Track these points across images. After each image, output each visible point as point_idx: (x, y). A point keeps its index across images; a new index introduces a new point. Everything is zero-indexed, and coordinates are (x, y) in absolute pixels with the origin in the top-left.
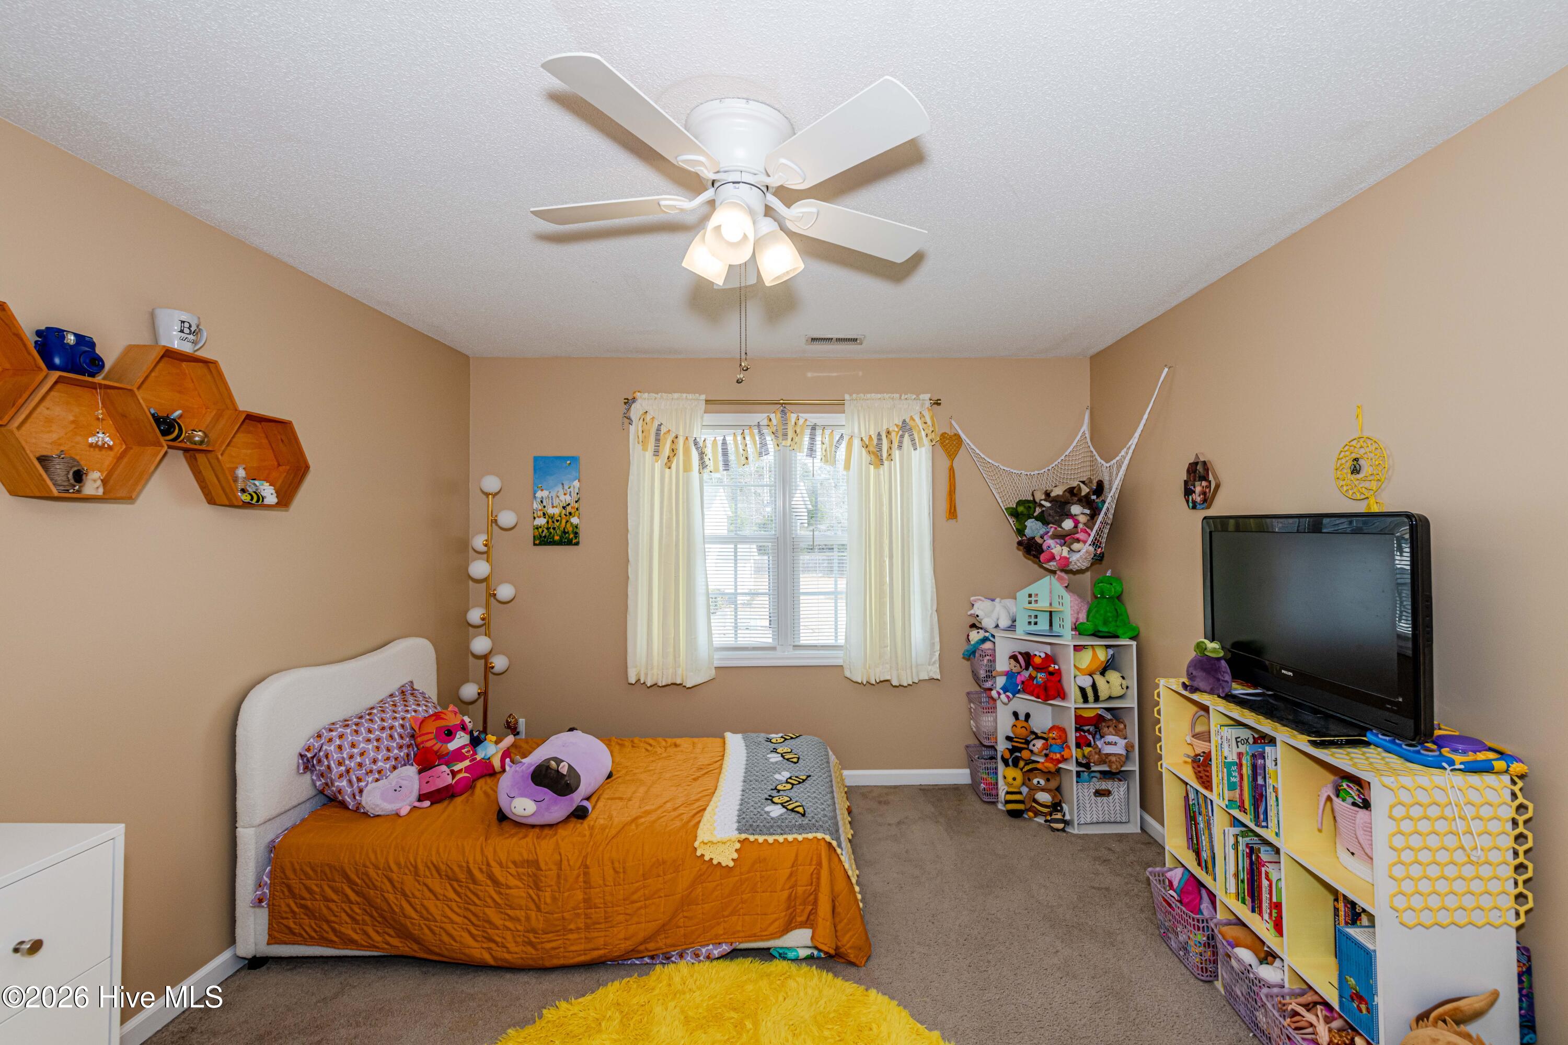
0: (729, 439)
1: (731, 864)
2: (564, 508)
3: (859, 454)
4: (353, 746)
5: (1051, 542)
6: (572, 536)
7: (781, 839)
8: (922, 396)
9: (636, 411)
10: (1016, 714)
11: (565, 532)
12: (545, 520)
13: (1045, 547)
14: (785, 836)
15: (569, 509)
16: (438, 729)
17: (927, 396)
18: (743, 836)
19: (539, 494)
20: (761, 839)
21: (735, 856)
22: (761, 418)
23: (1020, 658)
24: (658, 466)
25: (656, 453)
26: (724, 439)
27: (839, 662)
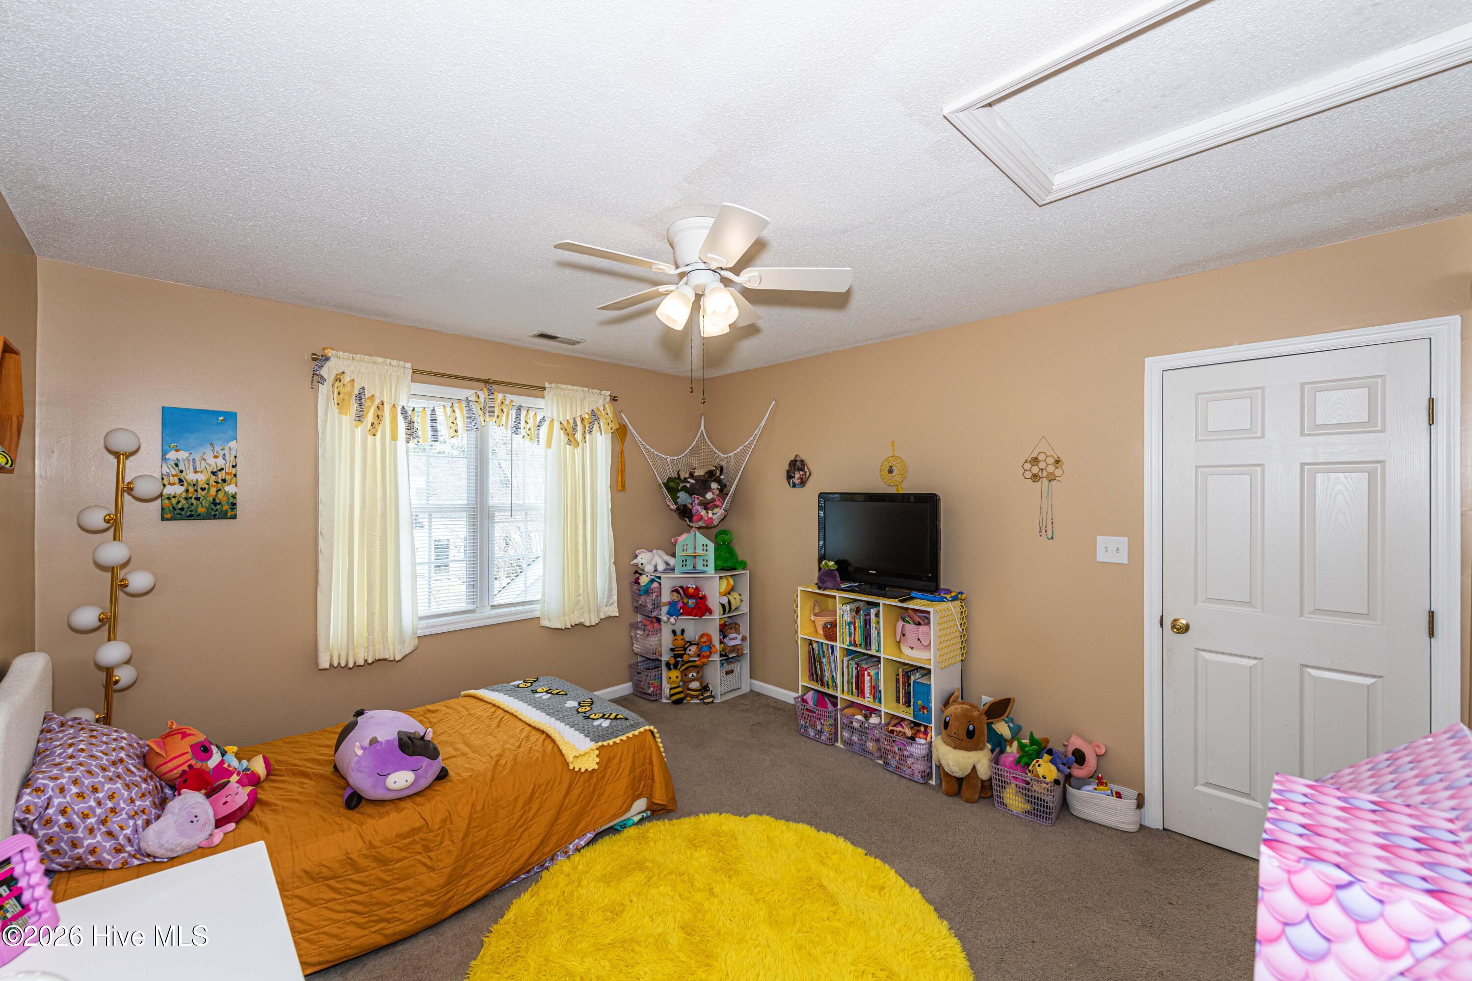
0: (439, 411)
1: (596, 767)
2: (214, 473)
3: (559, 436)
5: (699, 508)
6: (226, 507)
7: (624, 738)
8: (603, 392)
9: (328, 371)
10: (674, 632)
11: (215, 503)
12: (183, 489)
13: (693, 511)
14: (626, 735)
15: (221, 475)
16: (193, 747)
17: (608, 393)
18: (600, 744)
19: (172, 455)
20: (611, 742)
21: (598, 760)
22: (470, 394)
23: (680, 590)
25: (360, 418)
26: (433, 410)
27: (537, 614)
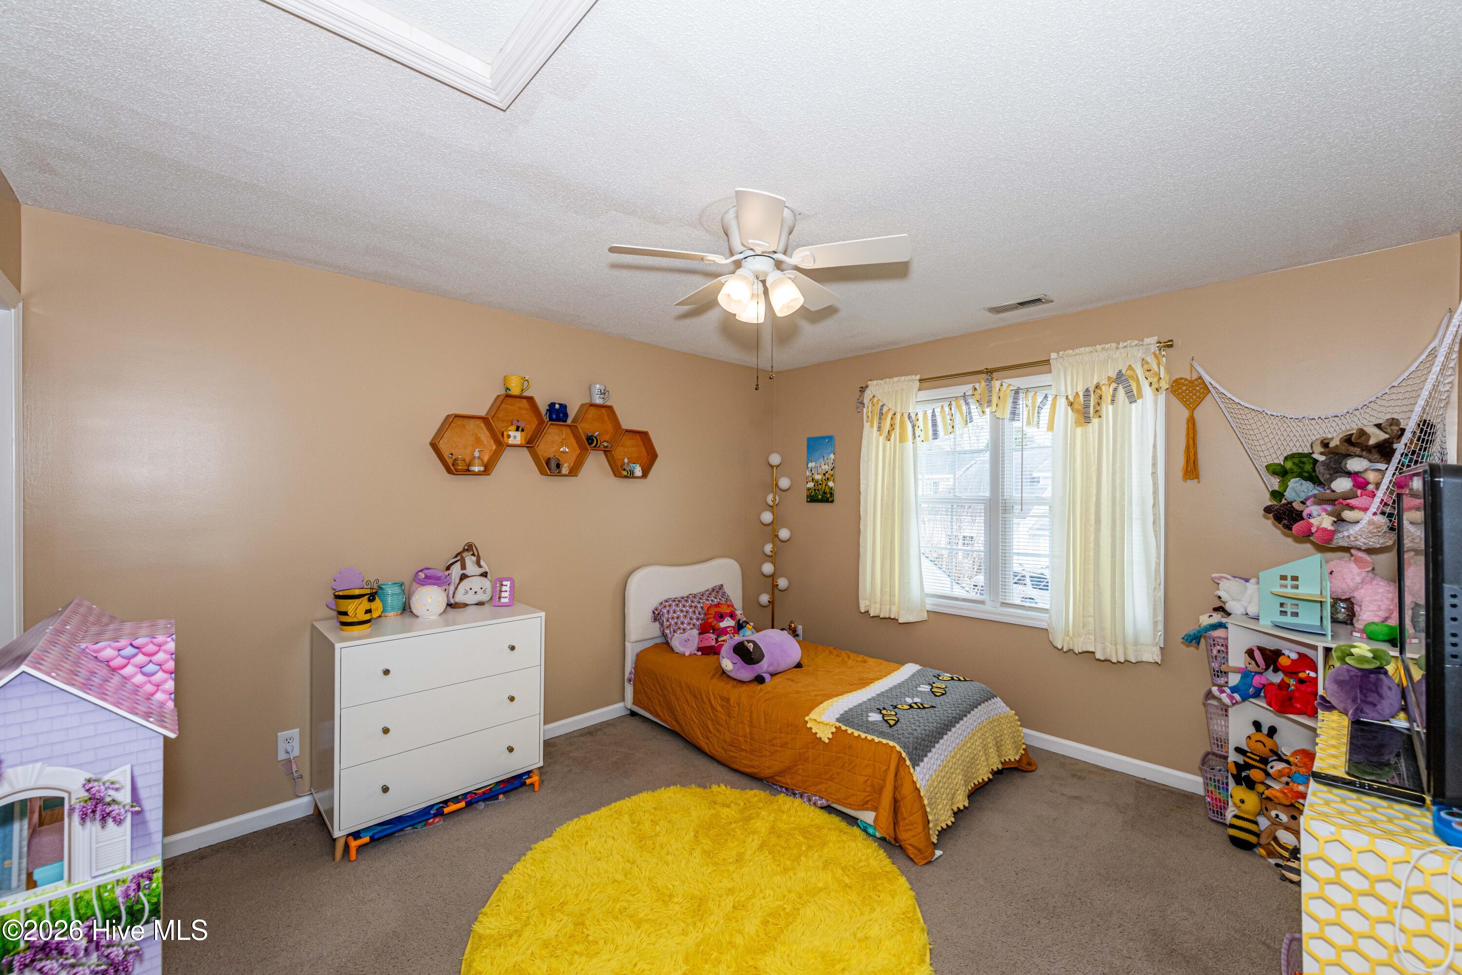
0: (938, 411)
1: (827, 741)
2: (824, 474)
3: (1064, 414)
4: (674, 612)
5: (1314, 509)
6: (829, 495)
7: (863, 735)
8: (1147, 341)
9: (867, 396)
10: (1257, 725)
11: (825, 493)
12: (813, 484)
13: (1304, 515)
14: (867, 735)
15: (827, 475)
16: (716, 612)
17: (1153, 340)
18: (838, 724)
19: (811, 465)
20: (850, 731)
21: (830, 736)
22: (967, 389)
23: (1257, 654)
24: (881, 439)
25: (879, 428)
26: (933, 411)
27: (1044, 625)
